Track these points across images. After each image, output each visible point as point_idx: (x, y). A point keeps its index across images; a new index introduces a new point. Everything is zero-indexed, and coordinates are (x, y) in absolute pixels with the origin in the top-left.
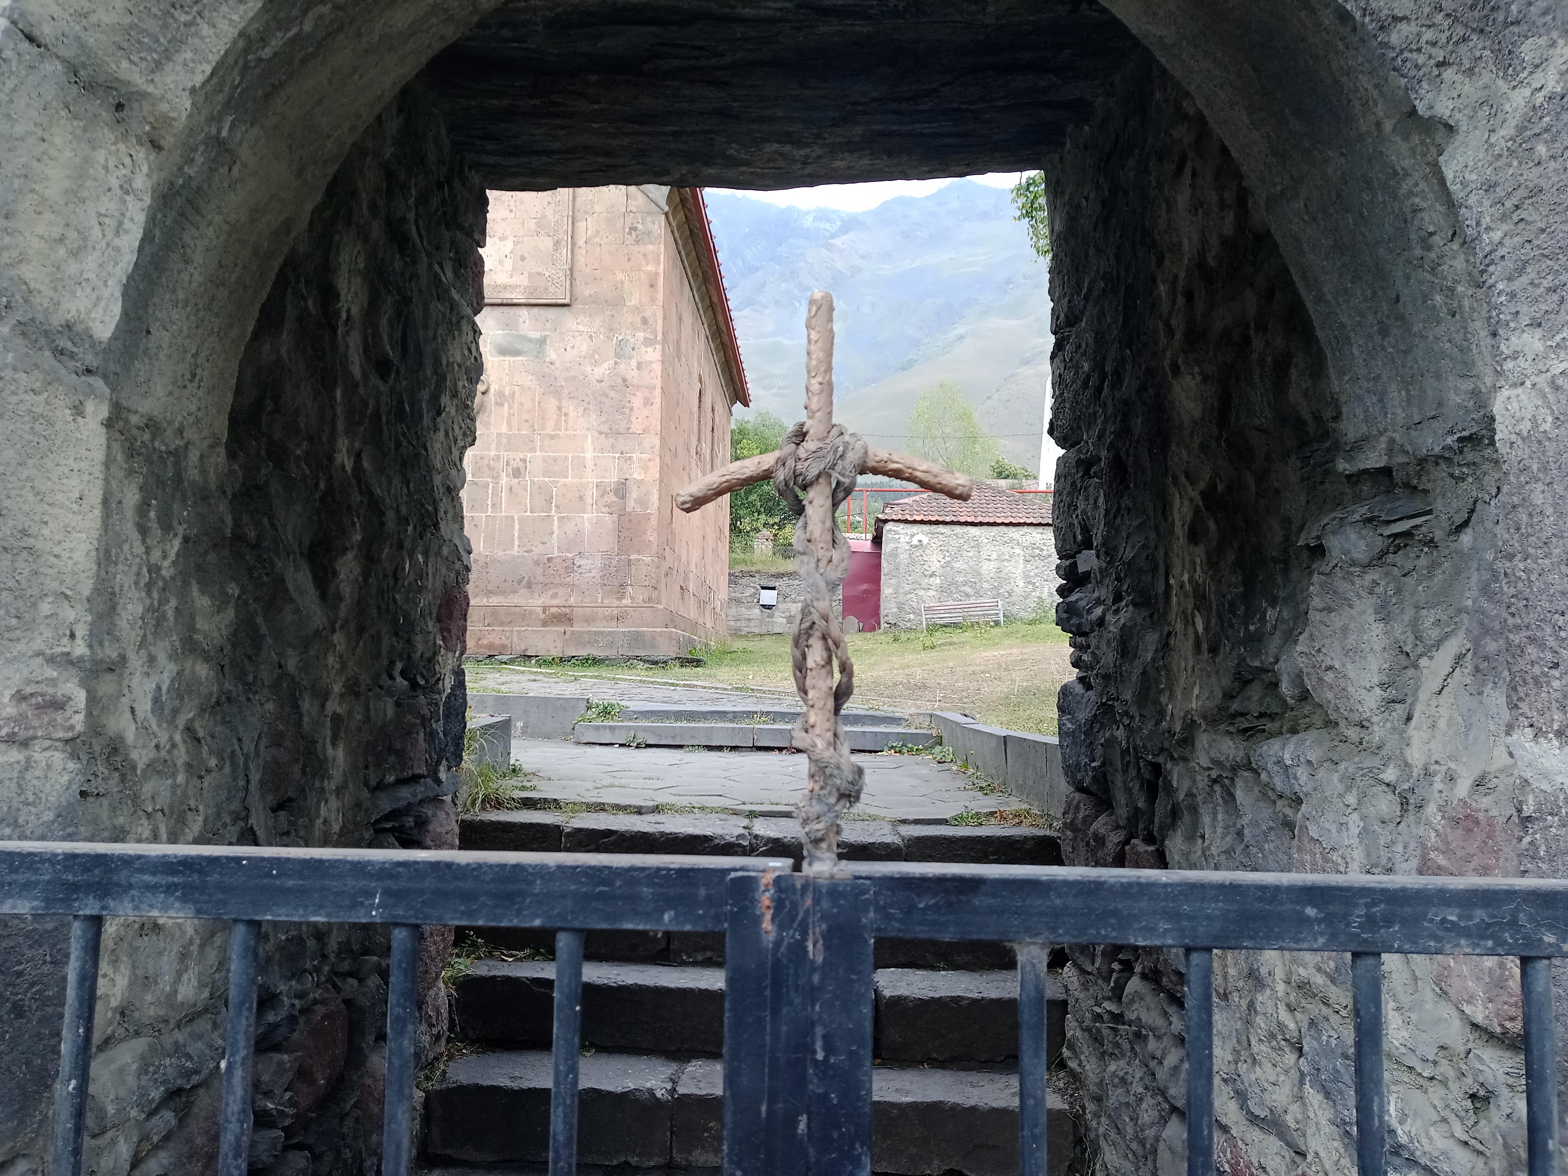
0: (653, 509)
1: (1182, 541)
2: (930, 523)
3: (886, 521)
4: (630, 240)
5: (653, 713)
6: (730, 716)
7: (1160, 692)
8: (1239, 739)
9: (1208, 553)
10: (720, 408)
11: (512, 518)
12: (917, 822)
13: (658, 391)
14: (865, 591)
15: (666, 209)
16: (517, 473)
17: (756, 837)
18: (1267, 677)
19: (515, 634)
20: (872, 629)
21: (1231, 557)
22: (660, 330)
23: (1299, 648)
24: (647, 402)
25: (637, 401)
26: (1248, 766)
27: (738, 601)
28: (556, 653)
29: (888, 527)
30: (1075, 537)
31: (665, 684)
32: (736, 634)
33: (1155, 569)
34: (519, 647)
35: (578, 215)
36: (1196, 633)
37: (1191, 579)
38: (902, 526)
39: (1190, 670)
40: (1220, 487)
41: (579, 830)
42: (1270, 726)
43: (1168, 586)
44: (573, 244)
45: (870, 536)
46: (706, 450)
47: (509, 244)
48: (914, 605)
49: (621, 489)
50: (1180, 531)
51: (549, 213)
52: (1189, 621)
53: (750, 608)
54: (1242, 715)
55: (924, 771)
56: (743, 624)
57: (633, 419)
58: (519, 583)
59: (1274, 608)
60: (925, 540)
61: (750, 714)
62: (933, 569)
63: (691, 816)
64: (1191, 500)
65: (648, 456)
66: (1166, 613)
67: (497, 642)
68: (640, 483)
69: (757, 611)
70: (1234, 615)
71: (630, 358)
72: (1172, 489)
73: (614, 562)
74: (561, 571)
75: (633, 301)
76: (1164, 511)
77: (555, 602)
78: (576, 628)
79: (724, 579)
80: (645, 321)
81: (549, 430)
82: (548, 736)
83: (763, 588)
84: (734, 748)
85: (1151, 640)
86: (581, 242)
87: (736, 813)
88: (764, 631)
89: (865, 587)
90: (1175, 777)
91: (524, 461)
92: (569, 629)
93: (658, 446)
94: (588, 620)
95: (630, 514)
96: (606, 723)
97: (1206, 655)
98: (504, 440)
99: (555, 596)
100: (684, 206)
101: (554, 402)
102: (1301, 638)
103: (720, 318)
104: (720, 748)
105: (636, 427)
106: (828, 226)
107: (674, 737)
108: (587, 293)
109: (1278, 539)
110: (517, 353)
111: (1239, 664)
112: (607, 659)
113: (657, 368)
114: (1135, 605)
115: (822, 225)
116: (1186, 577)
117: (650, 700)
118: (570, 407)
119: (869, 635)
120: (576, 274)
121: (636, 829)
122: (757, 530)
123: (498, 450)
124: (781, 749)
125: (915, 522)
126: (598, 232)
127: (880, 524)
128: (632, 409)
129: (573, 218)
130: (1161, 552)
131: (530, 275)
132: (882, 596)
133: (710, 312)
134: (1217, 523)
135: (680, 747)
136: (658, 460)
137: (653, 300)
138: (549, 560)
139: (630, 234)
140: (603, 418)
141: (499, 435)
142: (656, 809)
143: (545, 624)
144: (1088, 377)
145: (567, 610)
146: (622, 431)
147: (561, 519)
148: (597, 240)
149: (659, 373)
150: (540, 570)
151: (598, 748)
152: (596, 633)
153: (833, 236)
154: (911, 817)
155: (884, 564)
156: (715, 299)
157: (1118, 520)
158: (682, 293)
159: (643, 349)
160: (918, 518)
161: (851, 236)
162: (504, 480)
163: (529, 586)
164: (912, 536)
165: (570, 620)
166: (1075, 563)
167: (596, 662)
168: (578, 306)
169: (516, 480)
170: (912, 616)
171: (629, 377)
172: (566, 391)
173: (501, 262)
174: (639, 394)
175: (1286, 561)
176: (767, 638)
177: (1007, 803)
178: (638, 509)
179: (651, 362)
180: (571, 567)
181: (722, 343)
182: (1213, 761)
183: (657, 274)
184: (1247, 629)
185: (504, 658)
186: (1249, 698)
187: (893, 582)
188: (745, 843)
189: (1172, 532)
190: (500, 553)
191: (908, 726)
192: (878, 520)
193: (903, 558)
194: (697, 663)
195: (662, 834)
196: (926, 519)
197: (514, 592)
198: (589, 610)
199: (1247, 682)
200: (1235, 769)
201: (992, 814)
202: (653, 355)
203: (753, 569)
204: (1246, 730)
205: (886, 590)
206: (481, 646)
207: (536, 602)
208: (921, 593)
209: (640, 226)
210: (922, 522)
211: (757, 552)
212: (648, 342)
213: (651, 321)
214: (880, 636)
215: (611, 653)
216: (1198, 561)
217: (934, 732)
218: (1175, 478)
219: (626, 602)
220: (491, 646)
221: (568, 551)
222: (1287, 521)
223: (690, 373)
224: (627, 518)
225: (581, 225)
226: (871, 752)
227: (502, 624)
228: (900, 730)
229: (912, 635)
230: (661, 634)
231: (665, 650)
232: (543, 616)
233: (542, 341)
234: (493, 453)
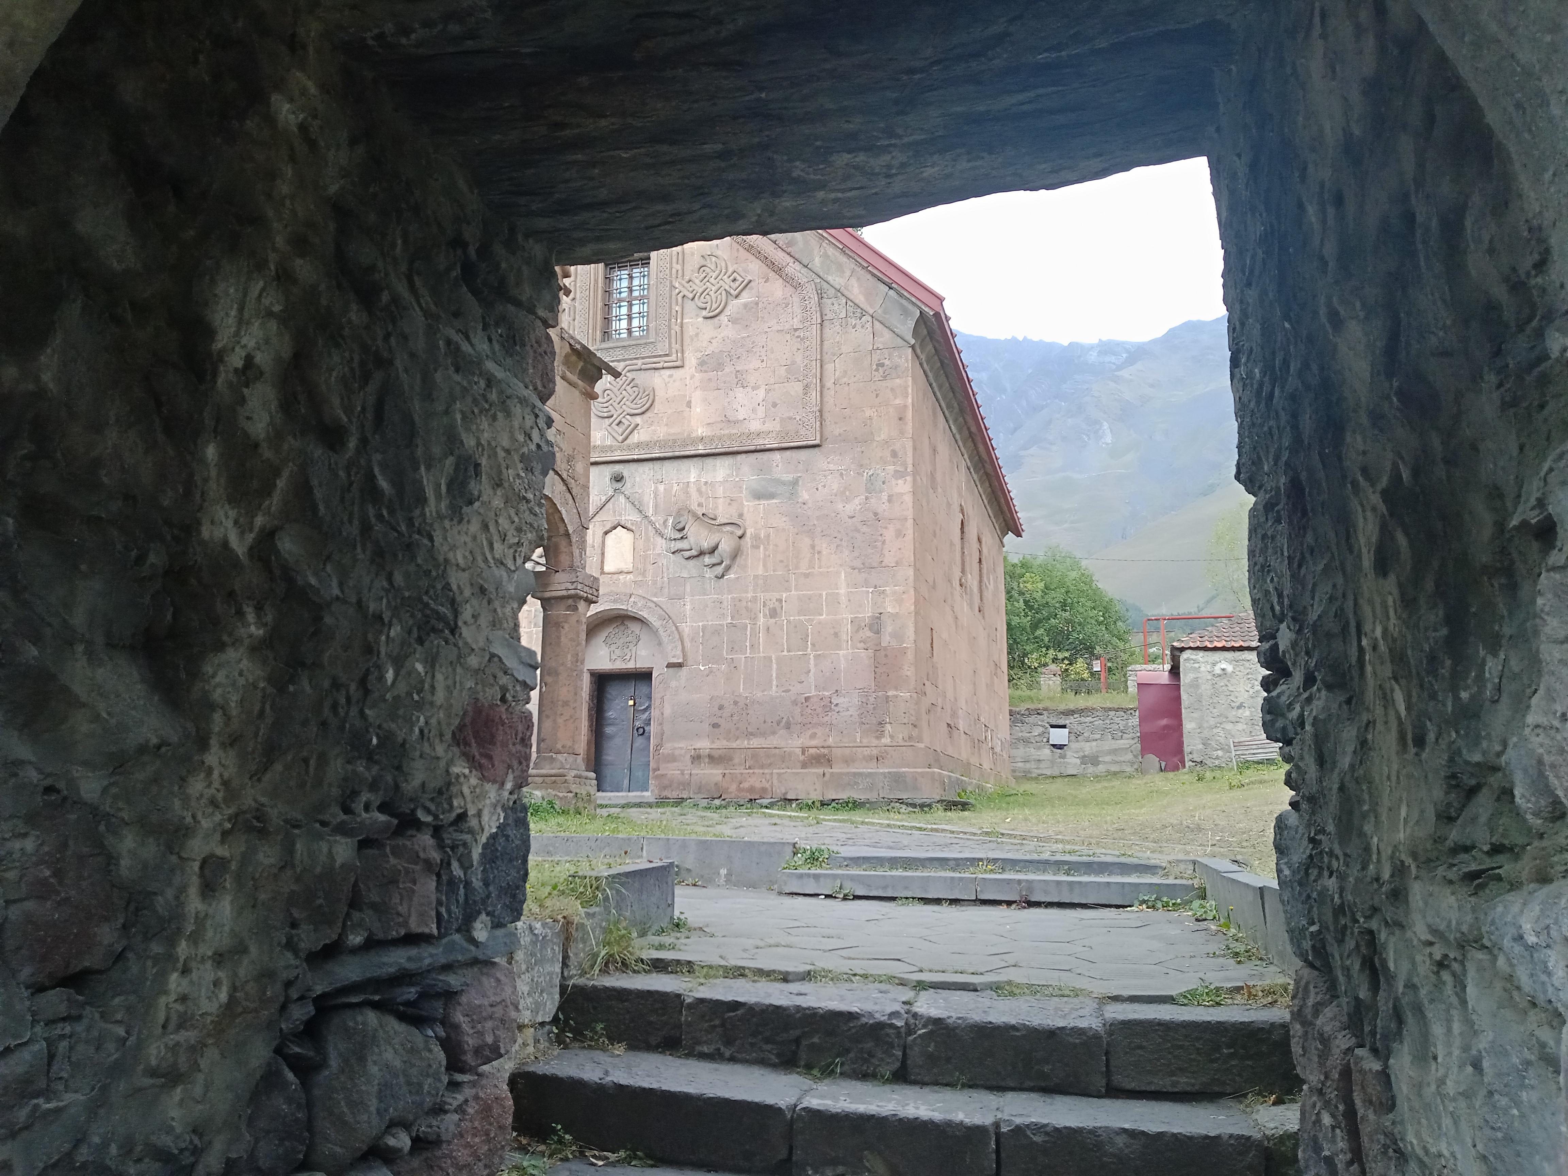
0: (908, 644)
1: (1371, 575)
2: (1233, 649)
3: (1182, 649)
4: (878, 376)
5: (866, 859)
6: (952, 863)
7: (1364, 816)
8: (1464, 891)
9: (1400, 585)
10: (989, 539)
11: (770, 658)
12: (1133, 999)
13: (910, 523)
14: (1166, 727)
15: (913, 341)
16: (774, 613)
17: (915, 1015)
18: (1495, 780)
19: (775, 777)
20: (1176, 768)
21: (1429, 585)
22: (910, 461)
23: (1530, 719)
24: (899, 534)
25: (889, 534)
26: (1478, 942)
27: (1026, 741)
28: (816, 796)
29: (1185, 655)
30: (1272, 608)
31: (912, 828)
32: (1026, 776)
33: (1345, 629)
34: (779, 791)
35: (826, 358)
36: (1399, 718)
37: (1385, 631)
38: (1201, 653)
39: (1394, 778)
40: (1406, 474)
41: (702, 1001)
42: (1508, 868)
43: (1361, 650)
44: (822, 387)
45: (1168, 667)
46: (972, 581)
47: (761, 393)
48: (1222, 740)
49: (876, 624)
50: (1367, 562)
51: (799, 359)
52: (1387, 700)
53: (1039, 748)
54: (1467, 849)
55: (1174, 931)
56: (1031, 766)
57: (886, 552)
58: (778, 724)
59: (1495, 655)
60: (1229, 668)
61: (974, 861)
62: (1240, 700)
63: (848, 985)
64: (1374, 509)
65: (902, 588)
66: (1363, 693)
67: (758, 785)
68: (895, 616)
69: (1047, 751)
70: (1436, 677)
71: (881, 492)
72: (1355, 505)
73: (872, 699)
74: (819, 710)
75: (882, 436)
76: (1348, 538)
77: (814, 743)
78: (836, 770)
79: (1004, 719)
80: (894, 454)
81: (803, 568)
82: (753, 885)
83: (1052, 726)
84: (954, 902)
85: (1349, 734)
86: (829, 383)
87: (903, 983)
88: (1057, 773)
89: (1164, 722)
90: (1391, 953)
91: (780, 601)
92: (828, 771)
93: (912, 578)
94: (847, 761)
95: (885, 648)
96: (813, 871)
97: (1413, 750)
98: (761, 582)
99: (813, 736)
100: (931, 339)
101: (807, 541)
102: (1534, 701)
103: (981, 448)
104: (938, 901)
105: (889, 560)
106: (1113, 359)
107: (885, 888)
108: (837, 432)
109: (1487, 532)
110: (772, 496)
111: (1451, 760)
112: (868, 802)
113: (908, 499)
114: (1329, 687)
115: (1108, 359)
116: (1378, 632)
117: (875, 845)
118: (823, 545)
119: (1171, 775)
120: (826, 415)
121: (767, 1002)
122: (1045, 665)
123: (755, 591)
124: (1009, 903)
125: (1215, 649)
126: (845, 372)
127: (1177, 652)
128: (884, 542)
129: (821, 360)
130: (1350, 603)
131: (782, 420)
132: (1185, 731)
133: (970, 444)
134: (1407, 534)
135: (893, 899)
136: (912, 592)
137: (902, 432)
138: (807, 699)
139: (877, 370)
140: (856, 554)
141: (756, 577)
142: (807, 976)
143: (804, 765)
144: (1261, 384)
145: (826, 751)
146: (875, 564)
147: (817, 657)
148: (845, 380)
149: (910, 505)
150: (798, 710)
151: (801, 899)
152: (855, 774)
153: (1119, 368)
154: (1126, 993)
155: (1184, 696)
156: (974, 429)
157: (1303, 571)
158: (935, 425)
159: (894, 482)
160: (1219, 645)
161: (1139, 365)
162: (761, 621)
163: (788, 726)
164: (1214, 664)
165: (829, 761)
166: (1276, 645)
167: (855, 805)
168: (827, 446)
169: (773, 620)
170: (1220, 753)
171: (880, 511)
172: (819, 529)
173: (754, 410)
174: (891, 528)
175: (1509, 572)
176: (1059, 780)
177: (1262, 976)
178: (894, 643)
179: (902, 494)
180: (828, 707)
181: (987, 474)
182: (1434, 931)
183: (905, 406)
184: (1457, 698)
185: (765, 802)
186: (1474, 820)
187: (1195, 715)
188: (899, 1023)
189: (1358, 567)
190: (759, 694)
191: (1166, 875)
192: (1174, 649)
193: (1205, 689)
194: (964, 806)
195: (798, 1008)
196: (1229, 645)
197: (774, 733)
198: (847, 751)
199: (1472, 792)
200: (1462, 945)
201: (1238, 989)
202: (903, 487)
203: (1040, 706)
204: (1472, 876)
205: (1188, 726)
206: (742, 790)
207: (794, 743)
208: (1229, 726)
209: (887, 362)
210: (1224, 649)
211: (1044, 688)
212: (898, 475)
213: (900, 454)
214: (1183, 775)
215: (872, 796)
216: (1390, 600)
217: (1196, 883)
218: (1355, 484)
219: (886, 740)
220: (752, 789)
221: (824, 689)
222: (1496, 494)
223: (949, 505)
224: (883, 653)
225: (829, 367)
226: (1118, 907)
227: (762, 767)
228: (1155, 880)
229: (1218, 774)
230: (923, 775)
231: (930, 793)
232: (802, 758)
233: (795, 483)
234: (750, 595)
